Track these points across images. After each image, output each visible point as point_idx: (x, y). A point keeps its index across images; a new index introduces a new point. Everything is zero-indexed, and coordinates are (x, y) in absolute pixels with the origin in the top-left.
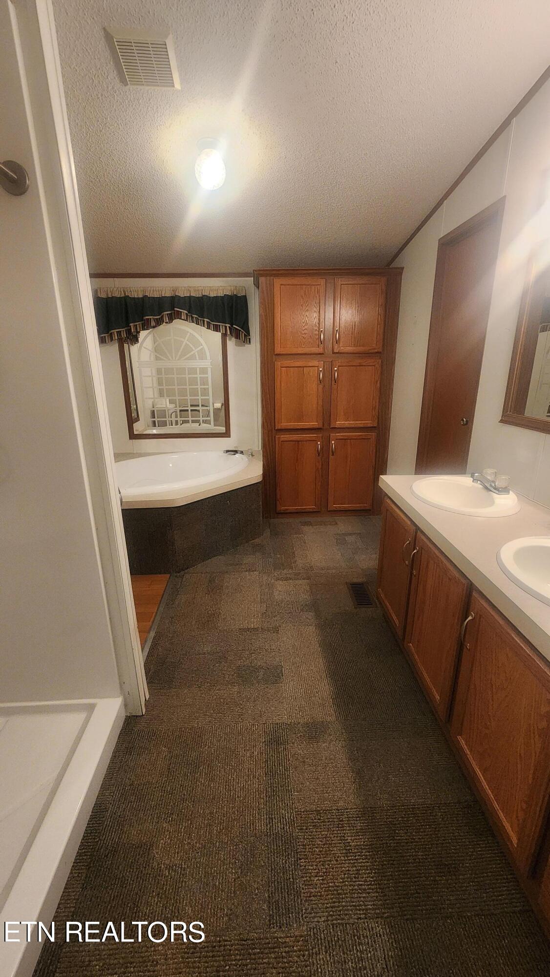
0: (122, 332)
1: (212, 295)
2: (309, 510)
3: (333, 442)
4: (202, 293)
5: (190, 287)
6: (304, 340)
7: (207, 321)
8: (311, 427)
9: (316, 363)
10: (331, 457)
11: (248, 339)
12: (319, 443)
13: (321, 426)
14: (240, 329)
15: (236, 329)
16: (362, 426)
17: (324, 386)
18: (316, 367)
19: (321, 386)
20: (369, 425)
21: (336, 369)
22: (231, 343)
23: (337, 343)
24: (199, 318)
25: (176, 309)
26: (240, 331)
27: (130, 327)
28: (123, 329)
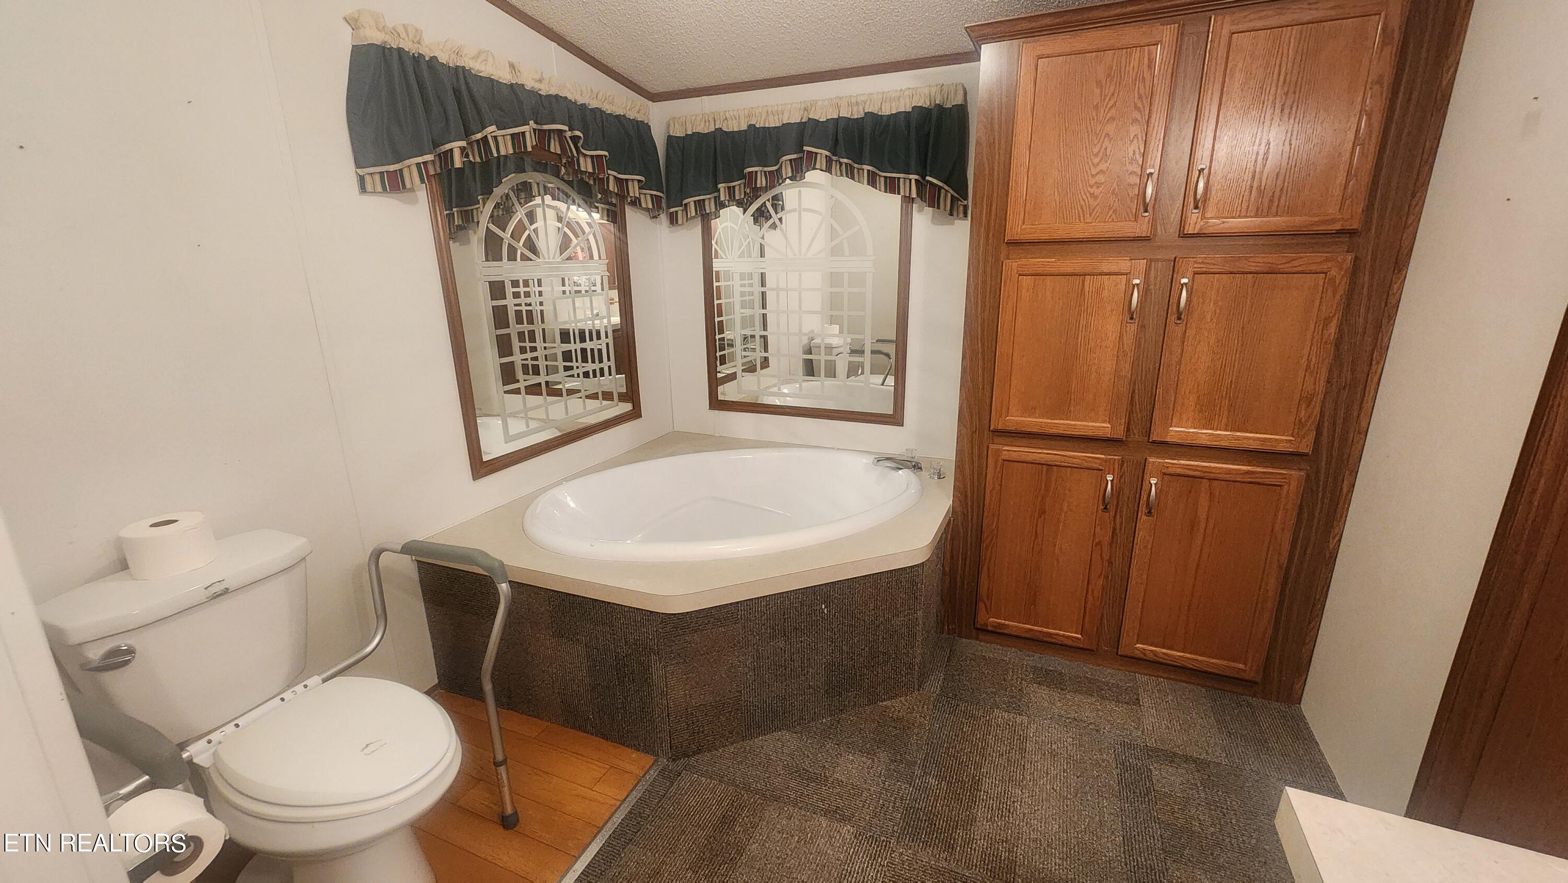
0: (707, 203)
1: (886, 111)
2: (1061, 638)
3: (1153, 481)
4: (864, 110)
5: (840, 98)
6: (1093, 203)
7: (868, 171)
8: (1090, 433)
9: (1123, 264)
10: (1143, 518)
11: (961, 208)
12: (1110, 478)
13: (1120, 433)
14: (940, 184)
15: (931, 184)
16: (1254, 446)
17: (1143, 327)
18: (1122, 274)
19: (1133, 328)
20: (1281, 448)
21: (1185, 281)
22: (922, 218)
23: (1196, 207)
24: (856, 165)
25: (805, 148)
26: (940, 188)
27: (718, 191)
28: (708, 196)
